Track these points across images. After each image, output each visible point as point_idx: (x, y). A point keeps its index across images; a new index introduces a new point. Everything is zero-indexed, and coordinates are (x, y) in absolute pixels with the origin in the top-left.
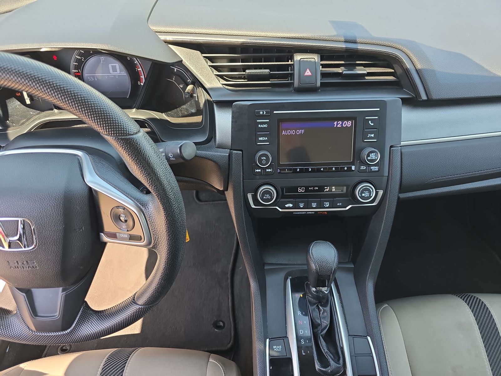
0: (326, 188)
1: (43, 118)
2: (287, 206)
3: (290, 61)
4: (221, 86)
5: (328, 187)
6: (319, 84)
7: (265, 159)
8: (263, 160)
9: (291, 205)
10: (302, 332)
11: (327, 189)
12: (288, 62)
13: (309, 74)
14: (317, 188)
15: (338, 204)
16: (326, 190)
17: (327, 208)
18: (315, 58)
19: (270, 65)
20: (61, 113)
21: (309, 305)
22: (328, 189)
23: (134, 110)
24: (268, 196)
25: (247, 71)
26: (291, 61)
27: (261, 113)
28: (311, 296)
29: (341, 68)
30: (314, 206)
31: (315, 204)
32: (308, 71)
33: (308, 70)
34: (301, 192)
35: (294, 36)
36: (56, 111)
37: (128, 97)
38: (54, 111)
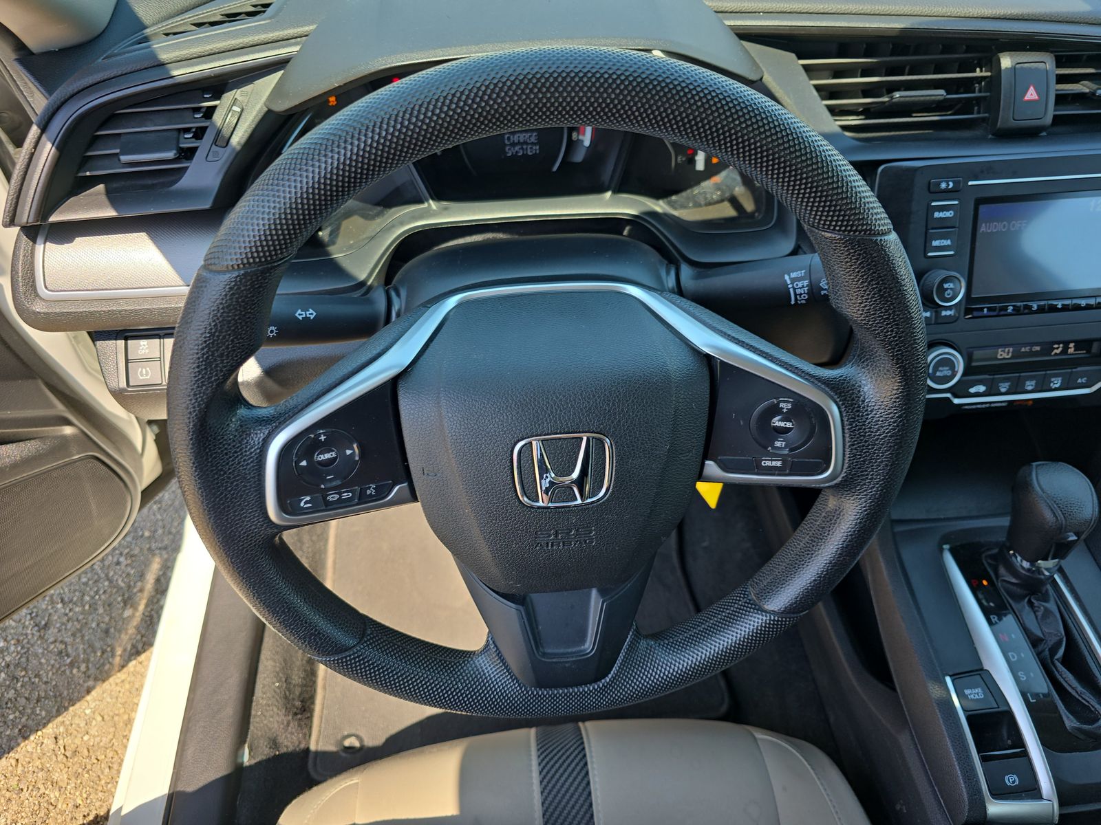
0: (1056, 346)
1: (409, 223)
2: (972, 390)
3: (978, 70)
4: (839, 130)
5: (1061, 345)
6: (1048, 120)
7: (951, 289)
8: (947, 289)
9: (982, 388)
10: (1014, 657)
11: (1057, 348)
12: (975, 71)
13: (1035, 97)
14: (1038, 348)
15: (1079, 381)
16: (1056, 351)
17: (1056, 389)
18: (1045, 62)
19: (945, 79)
20: (446, 209)
21: (1010, 600)
22: (1060, 349)
23: (608, 194)
24: (945, 371)
25: (897, 95)
26: (981, 71)
27: (943, 186)
28: (1014, 580)
29: (1082, 82)
30: (1030, 388)
31: (1033, 383)
32: (1032, 90)
33: (1032, 88)
34: (1004, 359)
35: (998, 12)
36: (433, 205)
37: (555, 169)
38: (429, 205)
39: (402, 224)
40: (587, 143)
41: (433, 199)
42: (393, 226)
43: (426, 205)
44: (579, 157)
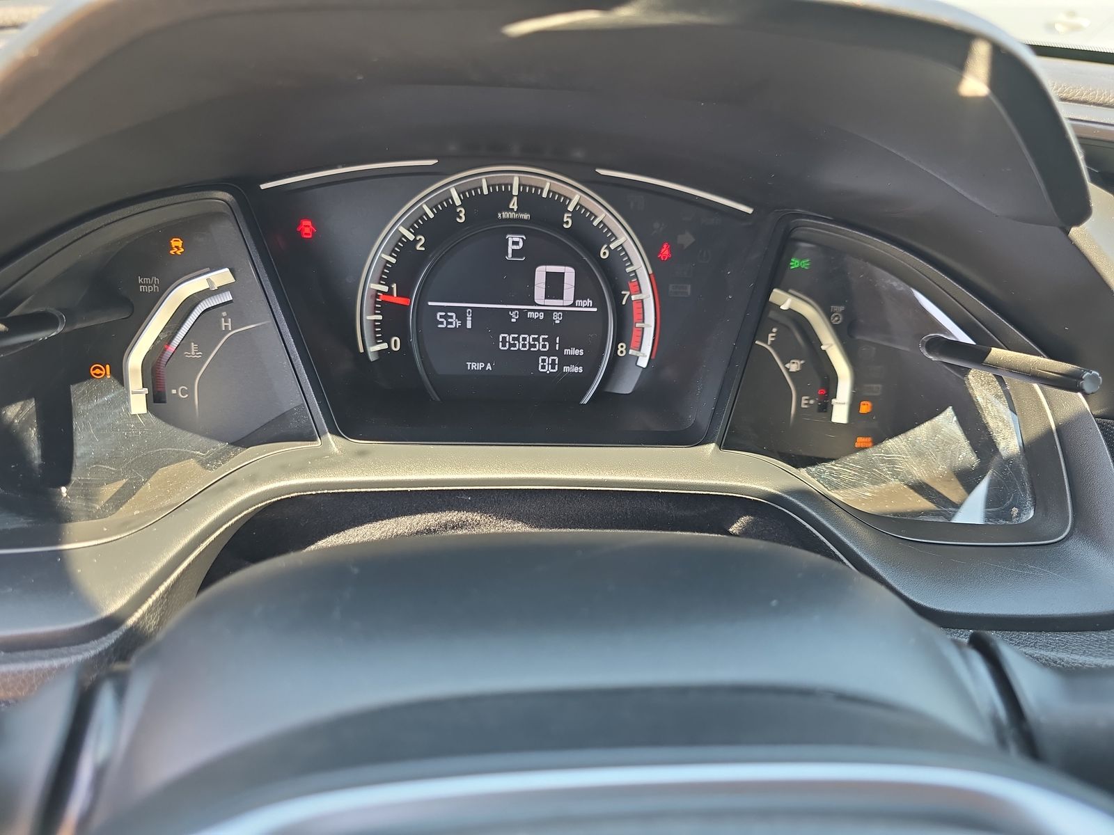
1: (271, 478)
20: (362, 453)
23: (710, 449)
36: (334, 443)
37: (586, 400)
38: (327, 444)
39: (253, 480)
40: (643, 362)
41: (334, 432)
42: (232, 484)
43: (319, 443)
44: (626, 385)
